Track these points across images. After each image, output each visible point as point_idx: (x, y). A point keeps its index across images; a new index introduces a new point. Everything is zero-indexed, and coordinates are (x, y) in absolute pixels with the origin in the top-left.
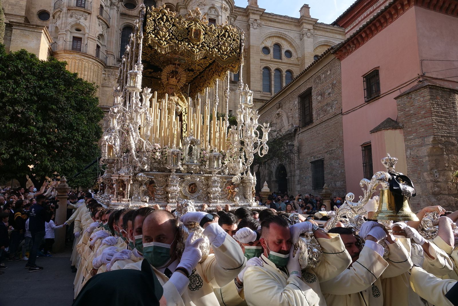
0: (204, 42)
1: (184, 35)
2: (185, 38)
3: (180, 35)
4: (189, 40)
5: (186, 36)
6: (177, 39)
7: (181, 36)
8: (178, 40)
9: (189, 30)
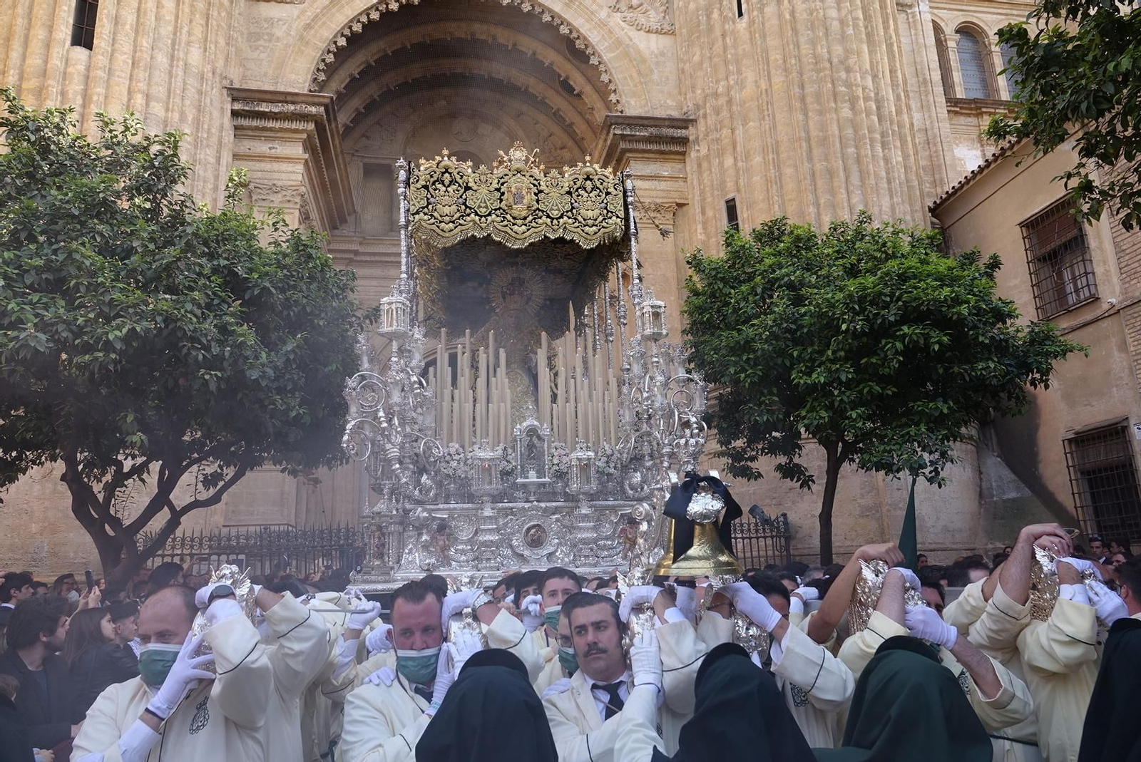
0: (538, 209)
1: (492, 204)
2: (496, 210)
3: (483, 205)
4: (504, 211)
5: (497, 205)
6: (476, 214)
7: (486, 207)
8: (479, 215)
9: (502, 191)
